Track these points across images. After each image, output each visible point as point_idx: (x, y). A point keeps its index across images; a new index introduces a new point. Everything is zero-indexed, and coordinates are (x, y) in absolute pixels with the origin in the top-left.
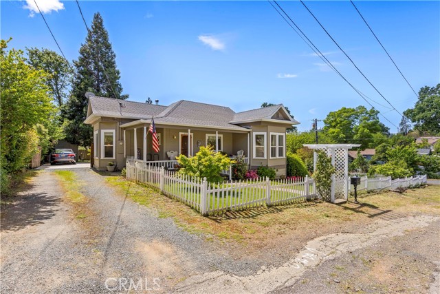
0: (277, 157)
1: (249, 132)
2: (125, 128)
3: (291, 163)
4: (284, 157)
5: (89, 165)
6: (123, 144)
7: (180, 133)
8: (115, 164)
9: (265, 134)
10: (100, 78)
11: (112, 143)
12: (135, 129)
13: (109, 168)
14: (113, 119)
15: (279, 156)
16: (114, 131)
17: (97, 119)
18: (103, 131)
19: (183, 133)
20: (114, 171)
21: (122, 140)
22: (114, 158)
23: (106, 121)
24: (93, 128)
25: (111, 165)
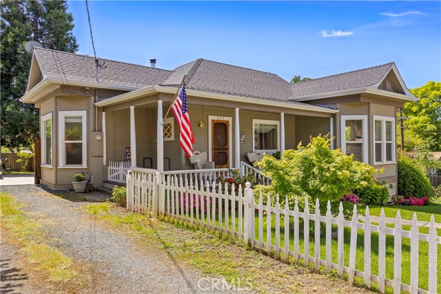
0: (384, 161)
1: (334, 115)
2: (104, 108)
3: (403, 172)
4: (394, 161)
5: (31, 180)
6: (102, 140)
7: (211, 118)
8: (87, 176)
9: (364, 118)
10: (39, 27)
11: (79, 138)
12: (132, 108)
13: (77, 186)
14: (83, 89)
15: (387, 160)
16: (83, 114)
17: (51, 90)
18: (62, 115)
19: (215, 118)
20: (85, 192)
21: (100, 130)
22: (84, 165)
23: (69, 94)
24: (38, 111)
25: (79, 179)
